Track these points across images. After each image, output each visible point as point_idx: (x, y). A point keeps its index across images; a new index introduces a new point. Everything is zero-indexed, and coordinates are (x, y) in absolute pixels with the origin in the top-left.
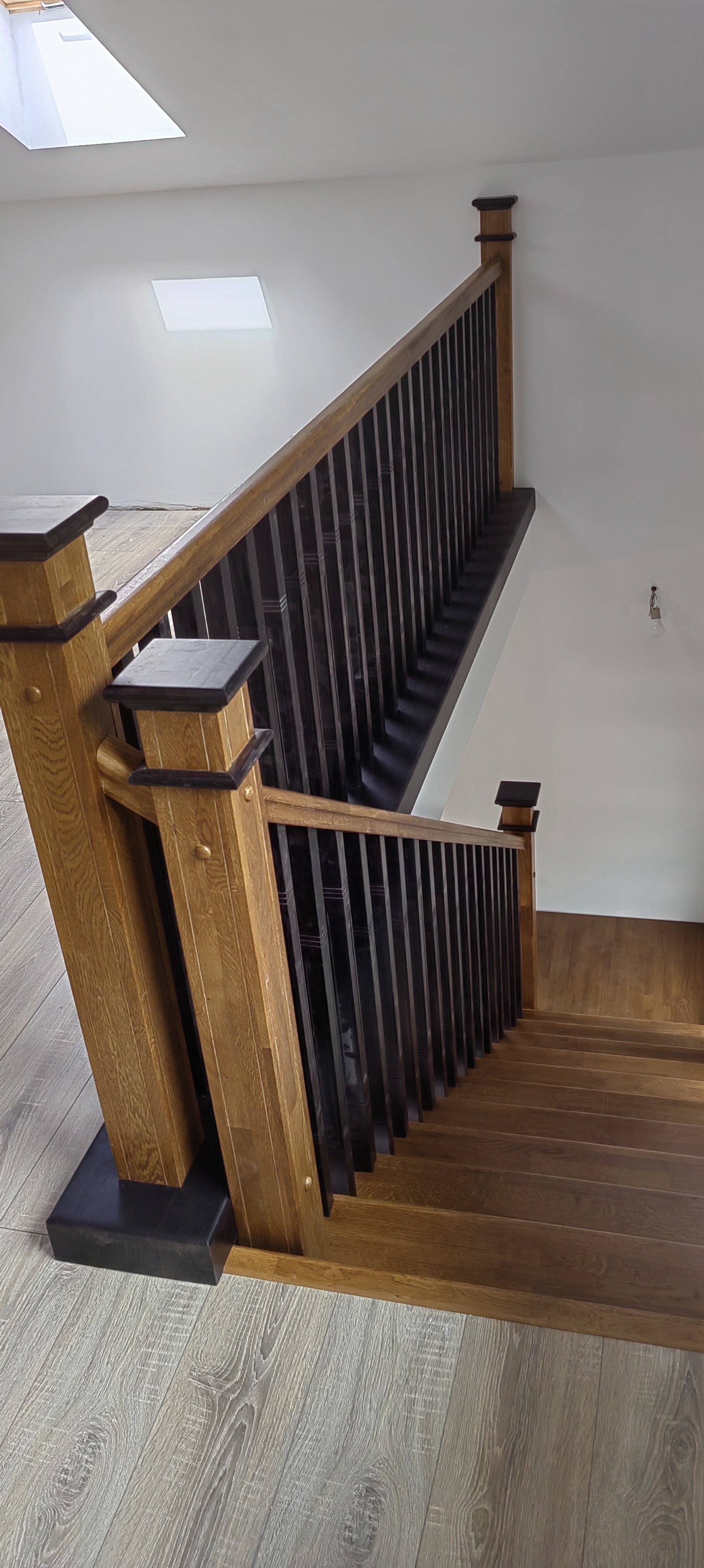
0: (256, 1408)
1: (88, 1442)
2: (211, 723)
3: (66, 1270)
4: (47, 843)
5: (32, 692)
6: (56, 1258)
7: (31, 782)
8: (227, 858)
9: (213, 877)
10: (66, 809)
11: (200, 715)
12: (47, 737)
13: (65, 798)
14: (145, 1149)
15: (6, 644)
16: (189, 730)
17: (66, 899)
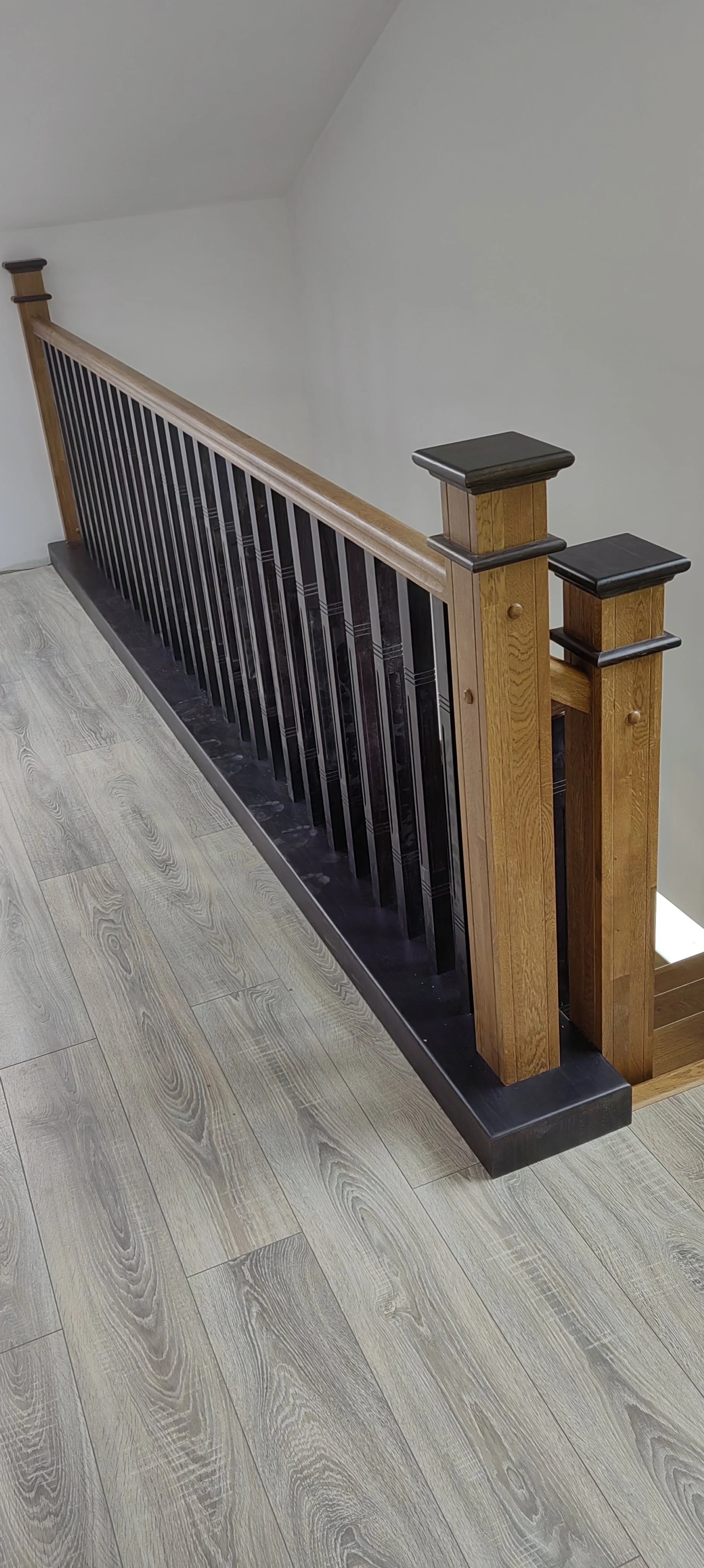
1: (685, 1257)
2: (658, 594)
3: (509, 1180)
4: (500, 757)
5: (514, 610)
6: (493, 1177)
7: (497, 701)
8: (651, 717)
9: (637, 739)
10: (523, 716)
11: (651, 589)
12: (519, 650)
13: (524, 707)
14: (534, 1042)
15: (499, 568)
16: (641, 606)
17: (507, 809)
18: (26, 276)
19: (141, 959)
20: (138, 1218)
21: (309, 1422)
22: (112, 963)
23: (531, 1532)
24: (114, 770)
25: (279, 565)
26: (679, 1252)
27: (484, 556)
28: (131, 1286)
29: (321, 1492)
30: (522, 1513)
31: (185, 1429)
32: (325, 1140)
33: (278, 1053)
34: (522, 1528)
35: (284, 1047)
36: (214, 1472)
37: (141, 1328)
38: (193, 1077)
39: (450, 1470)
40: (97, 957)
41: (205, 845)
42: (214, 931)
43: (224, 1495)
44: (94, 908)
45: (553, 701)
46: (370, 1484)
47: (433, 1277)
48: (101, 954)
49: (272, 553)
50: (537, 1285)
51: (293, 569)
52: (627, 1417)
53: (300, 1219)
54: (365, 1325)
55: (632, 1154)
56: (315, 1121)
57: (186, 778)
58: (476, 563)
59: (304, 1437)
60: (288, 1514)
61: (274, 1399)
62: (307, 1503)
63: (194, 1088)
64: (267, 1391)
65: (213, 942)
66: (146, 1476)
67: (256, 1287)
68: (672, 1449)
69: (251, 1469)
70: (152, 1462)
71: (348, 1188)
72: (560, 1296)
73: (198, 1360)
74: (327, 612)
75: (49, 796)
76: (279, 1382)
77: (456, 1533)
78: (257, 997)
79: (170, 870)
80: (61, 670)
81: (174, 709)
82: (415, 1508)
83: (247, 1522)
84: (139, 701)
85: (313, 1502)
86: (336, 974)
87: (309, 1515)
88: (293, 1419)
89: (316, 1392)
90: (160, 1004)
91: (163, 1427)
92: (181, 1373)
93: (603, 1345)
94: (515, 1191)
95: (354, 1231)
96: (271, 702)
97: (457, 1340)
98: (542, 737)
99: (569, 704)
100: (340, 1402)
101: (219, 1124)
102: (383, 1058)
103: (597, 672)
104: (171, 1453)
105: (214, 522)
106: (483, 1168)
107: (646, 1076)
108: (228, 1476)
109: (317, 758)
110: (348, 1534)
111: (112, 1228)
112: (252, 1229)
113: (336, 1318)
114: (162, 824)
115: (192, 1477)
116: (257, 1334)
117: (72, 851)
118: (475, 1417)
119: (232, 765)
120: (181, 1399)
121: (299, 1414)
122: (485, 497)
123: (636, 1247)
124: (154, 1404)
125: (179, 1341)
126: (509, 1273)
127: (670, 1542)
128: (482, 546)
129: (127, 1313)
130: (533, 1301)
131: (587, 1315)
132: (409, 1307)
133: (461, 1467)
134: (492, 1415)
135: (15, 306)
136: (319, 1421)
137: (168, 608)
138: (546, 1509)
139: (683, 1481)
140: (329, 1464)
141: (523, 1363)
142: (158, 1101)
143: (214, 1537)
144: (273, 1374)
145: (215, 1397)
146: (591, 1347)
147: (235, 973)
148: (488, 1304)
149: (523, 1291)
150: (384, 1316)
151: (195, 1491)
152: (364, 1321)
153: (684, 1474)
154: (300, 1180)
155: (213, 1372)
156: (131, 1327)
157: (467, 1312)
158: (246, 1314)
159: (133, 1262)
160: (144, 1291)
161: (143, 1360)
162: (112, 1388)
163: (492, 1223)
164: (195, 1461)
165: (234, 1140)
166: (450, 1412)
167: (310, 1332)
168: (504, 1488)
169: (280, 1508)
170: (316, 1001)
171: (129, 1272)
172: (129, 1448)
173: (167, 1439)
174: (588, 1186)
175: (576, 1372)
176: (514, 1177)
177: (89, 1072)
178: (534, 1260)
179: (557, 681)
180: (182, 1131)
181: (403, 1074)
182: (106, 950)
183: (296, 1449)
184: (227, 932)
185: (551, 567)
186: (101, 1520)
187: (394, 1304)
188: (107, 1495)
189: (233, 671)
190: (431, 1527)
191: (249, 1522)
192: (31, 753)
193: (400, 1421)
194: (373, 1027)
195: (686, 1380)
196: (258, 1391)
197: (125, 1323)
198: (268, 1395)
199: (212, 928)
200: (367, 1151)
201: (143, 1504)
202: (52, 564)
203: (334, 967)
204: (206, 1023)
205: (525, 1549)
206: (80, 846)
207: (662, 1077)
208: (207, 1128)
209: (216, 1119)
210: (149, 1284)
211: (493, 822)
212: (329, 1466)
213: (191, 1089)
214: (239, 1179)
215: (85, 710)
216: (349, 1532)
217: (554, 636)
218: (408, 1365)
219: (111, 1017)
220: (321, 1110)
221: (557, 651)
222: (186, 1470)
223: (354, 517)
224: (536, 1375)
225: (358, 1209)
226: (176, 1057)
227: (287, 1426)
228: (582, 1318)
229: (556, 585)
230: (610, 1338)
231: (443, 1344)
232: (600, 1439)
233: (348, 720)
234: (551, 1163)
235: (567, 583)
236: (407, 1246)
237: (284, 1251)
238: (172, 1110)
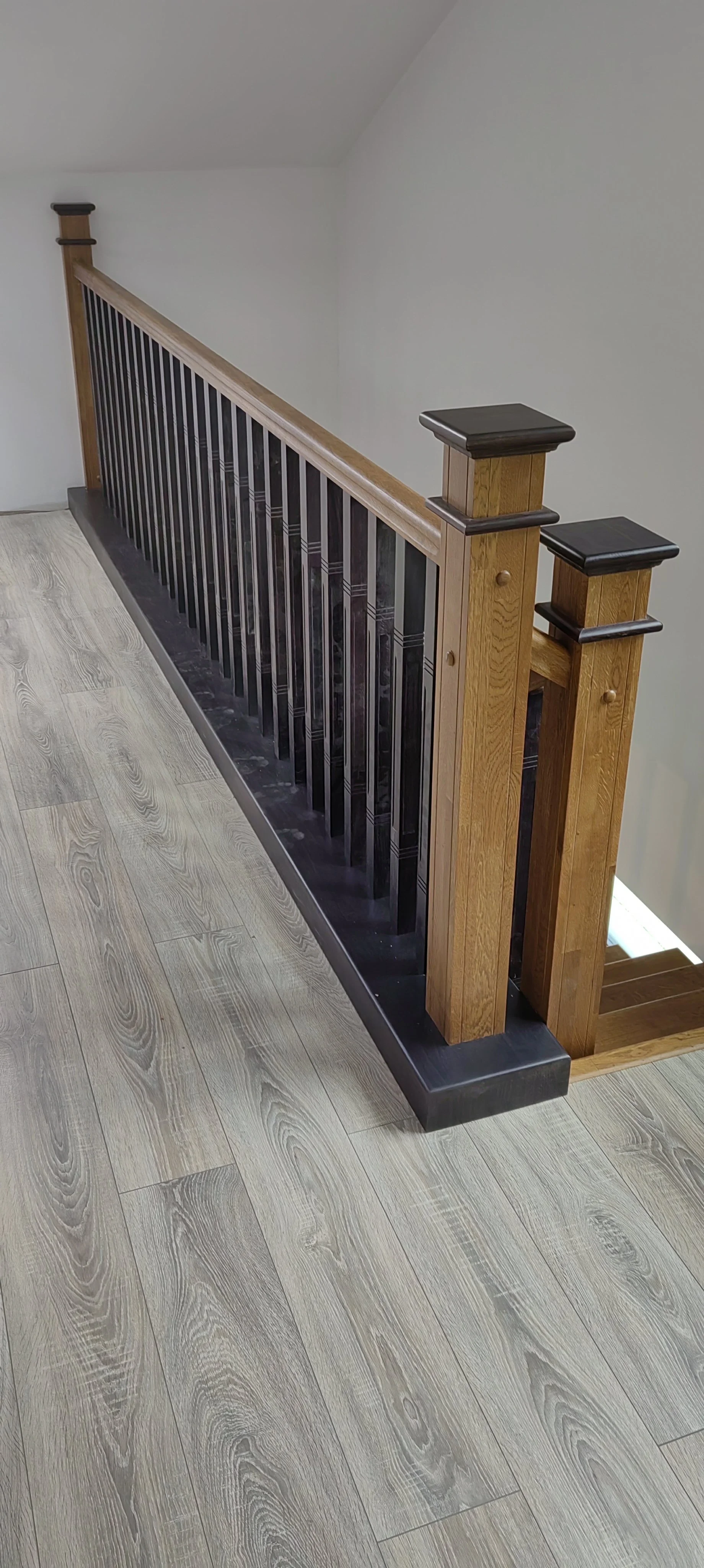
0: (683, 1147)
1: (601, 1222)
2: (645, 578)
3: (443, 1135)
4: (475, 720)
5: (502, 576)
6: (426, 1131)
7: (477, 664)
8: (626, 698)
9: (611, 718)
10: (500, 683)
11: (639, 571)
12: (503, 617)
13: (503, 674)
14: (481, 1004)
15: (491, 534)
16: (627, 587)
17: (476, 773)
18: (74, 219)
19: (112, 894)
20: (78, 1133)
21: (220, 1338)
22: (82, 895)
23: (419, 1459)
24: (107, 712)
25: (287, 522)
26: (596, 1217)
27: (478, 520)
28: (64, 1196)
29: (223, 1402)
30: (412, 1441)
31: (99, 1332)
32: (269, 1081)
33: (233, 996)
34: (411, 1455)
35: (240, 990)
36: (122, 1375)
37: (69, 1236)
38: (148, 1010)
39: (348, 1393)
40: (68, 888)
41: (187, 793)
42: (186, 874)
43: (130, 1397)
44: (72, 841)
45: (531, 671)
46: (270, 1399)
47: (357, 1218)
48: (73, 885)
49: (281, 509)
50: (456, 1234)
51: (299, 527)
52: (525, 1363)
53: (235, 1151)
54: (285, 1254)
55: (563, 1123)
56: (261, 1062)
57: (176, 727)
58: (470, 526)
59: (213, 1351)
60: (188, 1420)
61: (189, 1313)
62: (208, 1412)
63: (147, 1020)
64: (183, 1306)
65: (184, 885)
66: (57, 1372)
67: (185, 1209)
68: (565, 1397)
69: (158, 1376)
70: (64, 1359)
71: (285, 1127)
72: (477, 1246)
73: (121, 1271)
74: (327, 570)
75: (40, 730)
76: (196, 1299)
77: (347, 1453)
78: (220, 940)
79: (150, 813)
80: (67, 612)
81: (172, 659)
82: (311, 1426)
83: (148, 1424)
84: (140, 649)
85: (213, 1411)
86: (300, 927)
87: (209, 1423)
88: (204, 1334)
89: (230, 1312)
90: (124, 937)
91: (79, 1328)
92: (102, 1281)
93: (511, 1295)
94: (446, 1146)
95: (286, 1167)
96: (266, 659)
97: (371, 1276)
98: (517, 706)
99: (546, 677)
100: (252, 1322)
101: (168, 1055)
102: (335, 1009)
103: (578, 647)
104: (83, 1353)
105: (229, 476)
106: (418, 1122)
107: (587, 1051)
108: (135, 1380)
109: (304, 717)
110: (244, 1444)
111: (52, 1141)
112: (187, 1156)
113: (258, 1245)
114: (148, 769)
115: (101, 1378)
116: (180, 1252)
117: (56, 785)
118: (379, 1347)
119: (222, 718)
120: (100, 1305)
121: (211, 1329)
122: (485, 462)
123: (556, 1208)
124: (72, 1307)
125: (104, 1251)
126: (430, 1221)
127: (549, 1480)
128: (477, 511)
129: (57, 1221)
130: (449, 1248)
131: (500, 1266)
132: (329, 1241)
133: (360, 1393)
134: (396, 1348)
135: (60, 247)
136: (230, 1339)
137: (177, 561)
138: (436, 1440)
139: (571, 1427)
140: (234, 1378)
141: (432, 1304)
142: (111, 1028)
143: (115, 1433)
144: (191, 1291)
145: (132, 1306)
146: (499, 1295)
147: (202, 916)
148: (406, 1247)
149: (441, 1238)
150: (304, 1248)
151: (102, 1391)
152: (284, 1250)
153: (572, 1421)
154: (240, 1116)
155: (133, 1282)
156: (60, 1234)
157: (384, 1252)
158: (172, 1232)
159: (69, 1174)
160: (76, 1203)
161: (67, 1265)
162: (34, 1288)
163: (421, 1173)
164: (105, 1363)
165: (180, 1071)
166: (356, 1341)
167: (231, 1256)
168: (398, 1416)
169: (181, 1414)
170: (277, 950)
171: (64, 1184)
172: (44, 1345)
173: (81, 1340)
174: (517, 1148)
175: (482, 1317)
176: (447, 1133)
177: (47, 995)
178: (456, 1211)
179: (537, 653)
180: (132, 1058)
181: (353, 1026)
182: (78, 882)
183: (204, 1361)
184: (199, 877)
185: (543, 540)
186: (9, 1408)
187: (315, 1238)
188: (17, 1386)
189: (233, 626)
190: (324, 1446)
191: (150, 1423)
192: (27, 688)
193: (306, 1346)
194: (329, 981)
195: (586, 1335)
196: (174, 1305)
197: (54, 1230)
198: (183, 1308)
199: (184, 872)
200: (307, 1094)
201: (50, 1397)
202: (69, 509)
203: (298, 920)
204: (167, 960)
205: (411, 1474)
206: (65, 781)
207: (603, 1054)
208: (156, 1058)
209: (165, 1051)
210: (82, 1196)
211: (462, 784)
212: (233, 1380)
213: (145, 1020)
214: (180, 1109)
215: (85, 652)
216: (245, 1442)
217: (540, 608)
218: (322, 1294)
219: (75, 945)
220: (268, 1052)
221: (542, 624)
222: (96, 1370)
223: (361, 477)
224: (443, 1316)
225: (292, 1147)
226: (134, 989)
227: (198, 1339)
228: (494, 1268)
229: (546, 560)
230: (518, 1289)
231: (358, 1278)
232: (496, 1381)
233: (337, 680)
234: (485, 1124)
235: (559, 559)
236: (335, 1186)
237: (216, 1179)
238: (124, 1038)
